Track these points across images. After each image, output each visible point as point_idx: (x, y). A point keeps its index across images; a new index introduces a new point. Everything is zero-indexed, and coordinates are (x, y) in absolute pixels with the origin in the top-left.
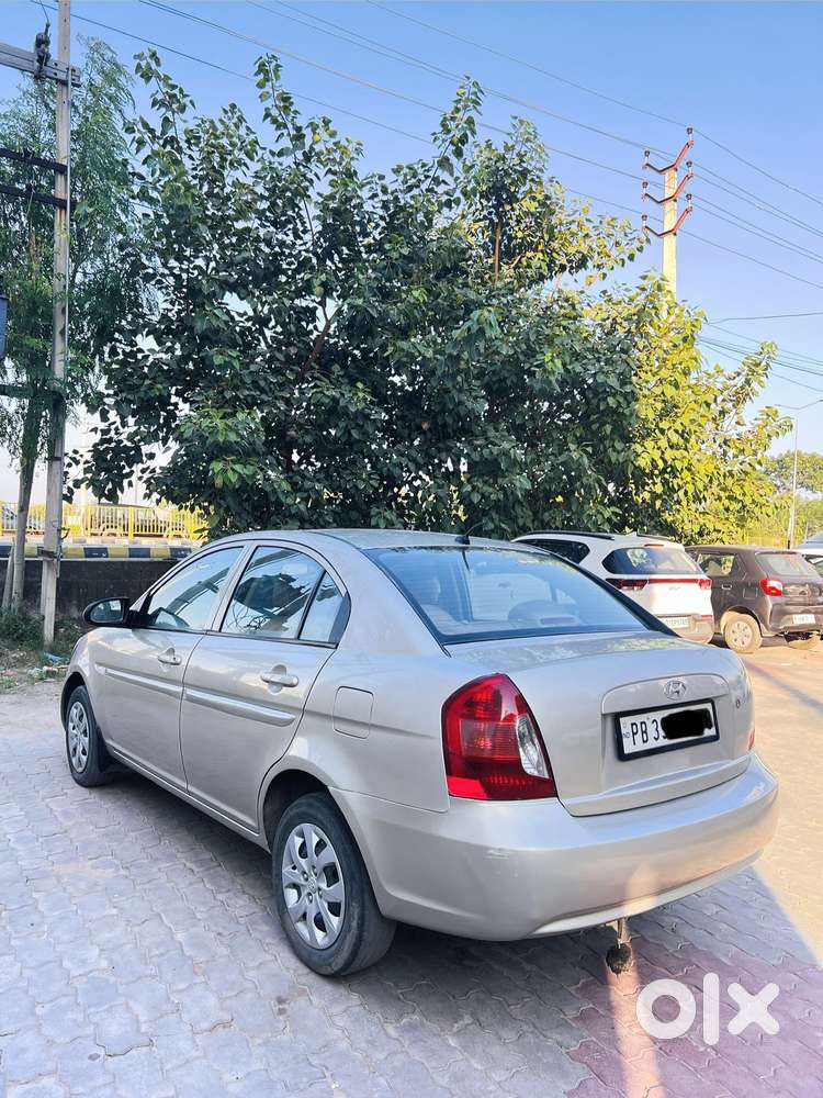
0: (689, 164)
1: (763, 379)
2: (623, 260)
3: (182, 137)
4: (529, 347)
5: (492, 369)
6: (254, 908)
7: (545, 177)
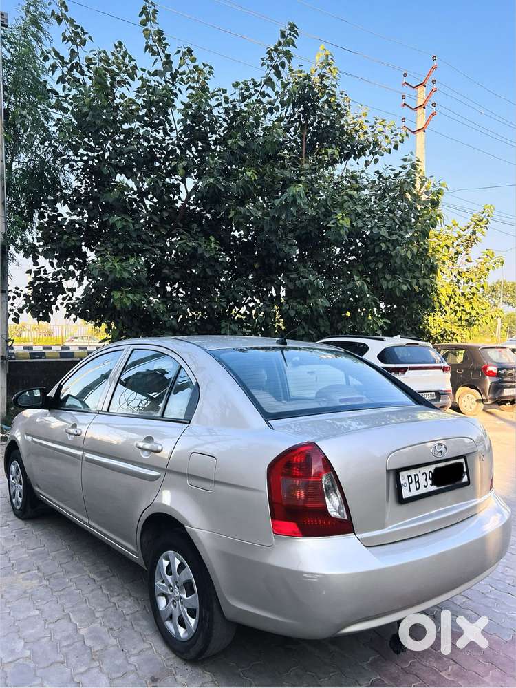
0: (434, 82)
1: (485, 230)
2: (390, 149)
3: (84, 63)
4: (326, 210)
5: (301, 225)
6: (137, 608)
7: (337, 91)
